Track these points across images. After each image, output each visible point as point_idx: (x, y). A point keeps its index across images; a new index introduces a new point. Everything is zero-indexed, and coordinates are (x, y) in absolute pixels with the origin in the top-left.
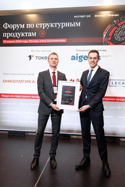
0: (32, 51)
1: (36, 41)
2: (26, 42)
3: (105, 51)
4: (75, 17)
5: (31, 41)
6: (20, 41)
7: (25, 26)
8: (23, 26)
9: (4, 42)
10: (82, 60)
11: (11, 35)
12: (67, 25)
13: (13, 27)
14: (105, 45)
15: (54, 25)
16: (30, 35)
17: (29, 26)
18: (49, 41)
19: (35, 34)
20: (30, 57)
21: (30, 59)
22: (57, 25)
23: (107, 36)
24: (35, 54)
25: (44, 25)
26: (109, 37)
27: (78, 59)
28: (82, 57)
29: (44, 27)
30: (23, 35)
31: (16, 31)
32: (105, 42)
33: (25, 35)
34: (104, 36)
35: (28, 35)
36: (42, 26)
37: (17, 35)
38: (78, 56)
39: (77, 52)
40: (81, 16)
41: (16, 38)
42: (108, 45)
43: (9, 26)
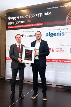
0: (23, 32)
1: (26, 26)
2: (20, 27)
3: (68, 29)
4: (48, 9)
5: (23, 26)
6: (17, 27)
7: (20, 17)
8: (18, 18)
9: (9, 27)
10: (52, 36)
11: (12, 23)
12: (43, 14)
13: (13, 18)
14: (68, 25)
15: (36, 15)
16: (22, 22)
17: (22, 17)
18: (33, 25)
19: (25, 22)
20: (22, 35)
21: (22, 37)
22: (38, 15)
24: (25, 34)
26: (70, 19)
27: (50, 35)
28: (52, 34)
29: (30, 17)
30: (18, 23)
31: (15, 21)
32: (67, 24)
33: (19, 22)
34: (67, 19)
35: (21, 22)
36: (29, 16)
37: (15, 23)
38: (50, 33)
39: (49, 31)
40: (52, 8)
41: (15, 25)
42: (69, 25)
43: (11, 18)
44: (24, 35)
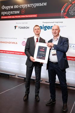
0: (17, 23)
1: (19, 17)
2: (13, 17)
3: (62, 22)
5: (16, 17)
6: (10, 17)
7: (14, 7)
8: (12, 7)
9: (2, 17)
10: (46, 29)
11: (5, 13)
12: (38, 5)
13: (7, 8)
14: (62, 18)
15: (30, 6)
16: (16, 12)
17: (16, 7)
18: (27, 16)
19: (18, 12)
20: (15, 27)
21: (15, 28)
22: (32, 5)
23: (64, 12)
24: (18, 25)
25: (24, 6)
26: (65, 12)
27: (44, 28)
28: (46, 27)
29: (24, 7)
30: (12, 13)
31: (8, 10)
32: (62, 16)
33: (13, 13)
34: (62, 11)
35: (15, 12)
37: (9, 13)
38: (44, 26)
41: (8, 15)
42: (64, 18)
43: (5, 7)
44: (17, 27)
